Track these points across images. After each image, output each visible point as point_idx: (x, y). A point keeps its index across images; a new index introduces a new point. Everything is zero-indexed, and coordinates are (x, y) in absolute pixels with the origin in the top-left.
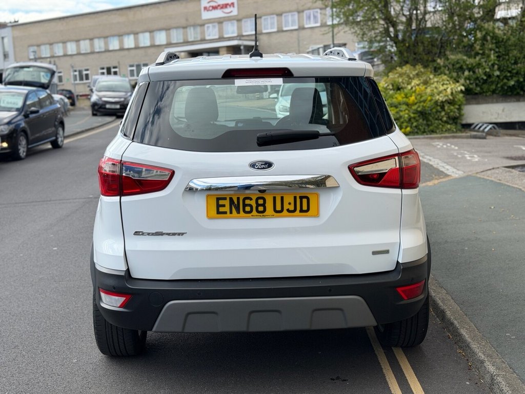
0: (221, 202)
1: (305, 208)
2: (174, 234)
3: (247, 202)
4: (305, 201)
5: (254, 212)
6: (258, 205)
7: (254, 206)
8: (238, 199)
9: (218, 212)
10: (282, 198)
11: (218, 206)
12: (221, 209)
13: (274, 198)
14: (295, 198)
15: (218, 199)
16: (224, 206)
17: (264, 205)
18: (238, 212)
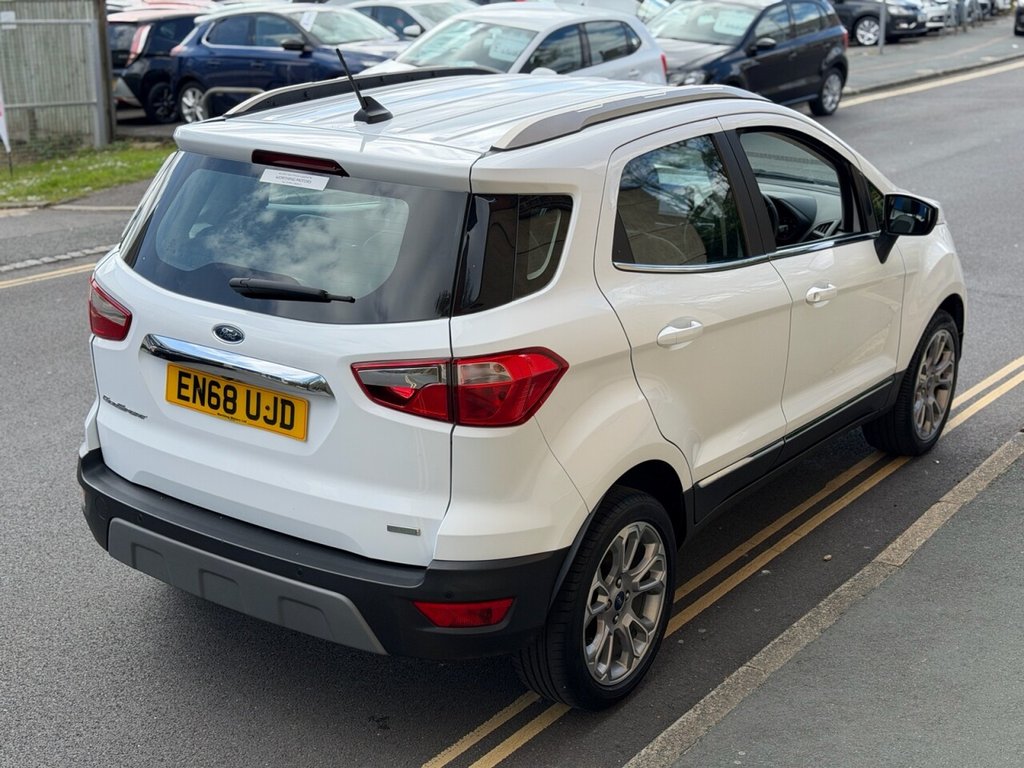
0: (185, 380)
1: (287, 422)
2: (136, 414)
3: (214, 389)
4: (288, 408)
5: (221, 410)
6: (227, 399)
7: (222, 398)
8: (204, 380)
9: (180, 397)
10: (259, 395)
11: (181, 386)
12: (184, 392)
13: (248, 393)
14: (276, 399)
15: (182, 374)
16: (186, 387)
17: (233, 400)
18: (203, 404)
